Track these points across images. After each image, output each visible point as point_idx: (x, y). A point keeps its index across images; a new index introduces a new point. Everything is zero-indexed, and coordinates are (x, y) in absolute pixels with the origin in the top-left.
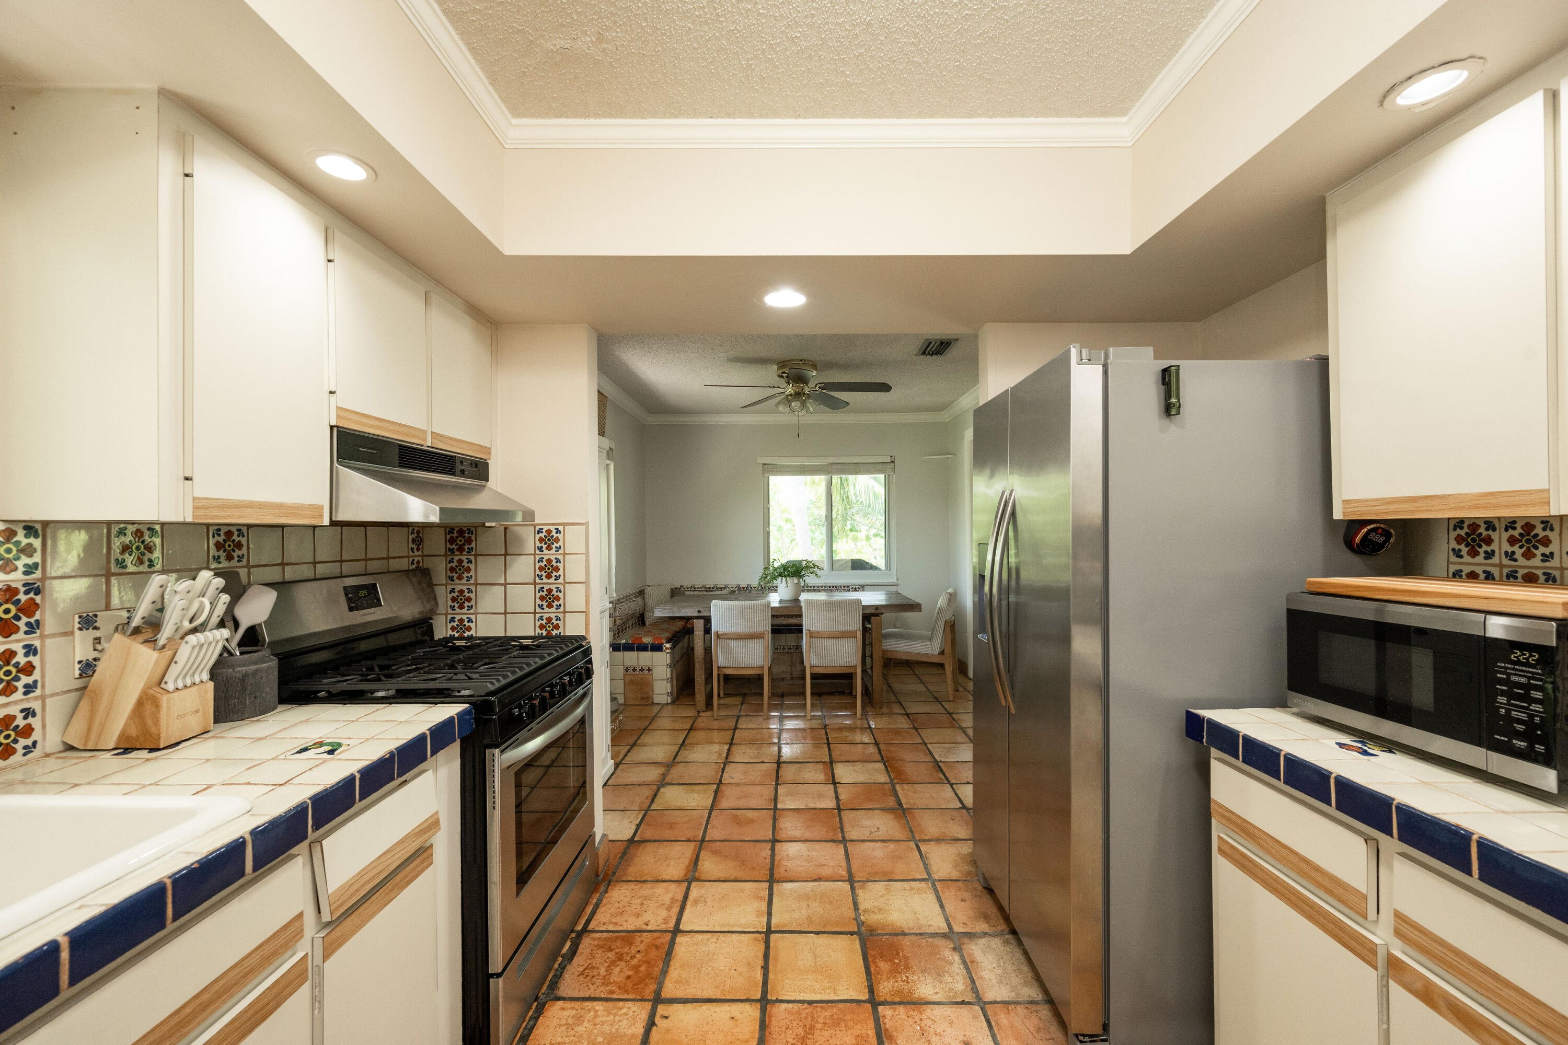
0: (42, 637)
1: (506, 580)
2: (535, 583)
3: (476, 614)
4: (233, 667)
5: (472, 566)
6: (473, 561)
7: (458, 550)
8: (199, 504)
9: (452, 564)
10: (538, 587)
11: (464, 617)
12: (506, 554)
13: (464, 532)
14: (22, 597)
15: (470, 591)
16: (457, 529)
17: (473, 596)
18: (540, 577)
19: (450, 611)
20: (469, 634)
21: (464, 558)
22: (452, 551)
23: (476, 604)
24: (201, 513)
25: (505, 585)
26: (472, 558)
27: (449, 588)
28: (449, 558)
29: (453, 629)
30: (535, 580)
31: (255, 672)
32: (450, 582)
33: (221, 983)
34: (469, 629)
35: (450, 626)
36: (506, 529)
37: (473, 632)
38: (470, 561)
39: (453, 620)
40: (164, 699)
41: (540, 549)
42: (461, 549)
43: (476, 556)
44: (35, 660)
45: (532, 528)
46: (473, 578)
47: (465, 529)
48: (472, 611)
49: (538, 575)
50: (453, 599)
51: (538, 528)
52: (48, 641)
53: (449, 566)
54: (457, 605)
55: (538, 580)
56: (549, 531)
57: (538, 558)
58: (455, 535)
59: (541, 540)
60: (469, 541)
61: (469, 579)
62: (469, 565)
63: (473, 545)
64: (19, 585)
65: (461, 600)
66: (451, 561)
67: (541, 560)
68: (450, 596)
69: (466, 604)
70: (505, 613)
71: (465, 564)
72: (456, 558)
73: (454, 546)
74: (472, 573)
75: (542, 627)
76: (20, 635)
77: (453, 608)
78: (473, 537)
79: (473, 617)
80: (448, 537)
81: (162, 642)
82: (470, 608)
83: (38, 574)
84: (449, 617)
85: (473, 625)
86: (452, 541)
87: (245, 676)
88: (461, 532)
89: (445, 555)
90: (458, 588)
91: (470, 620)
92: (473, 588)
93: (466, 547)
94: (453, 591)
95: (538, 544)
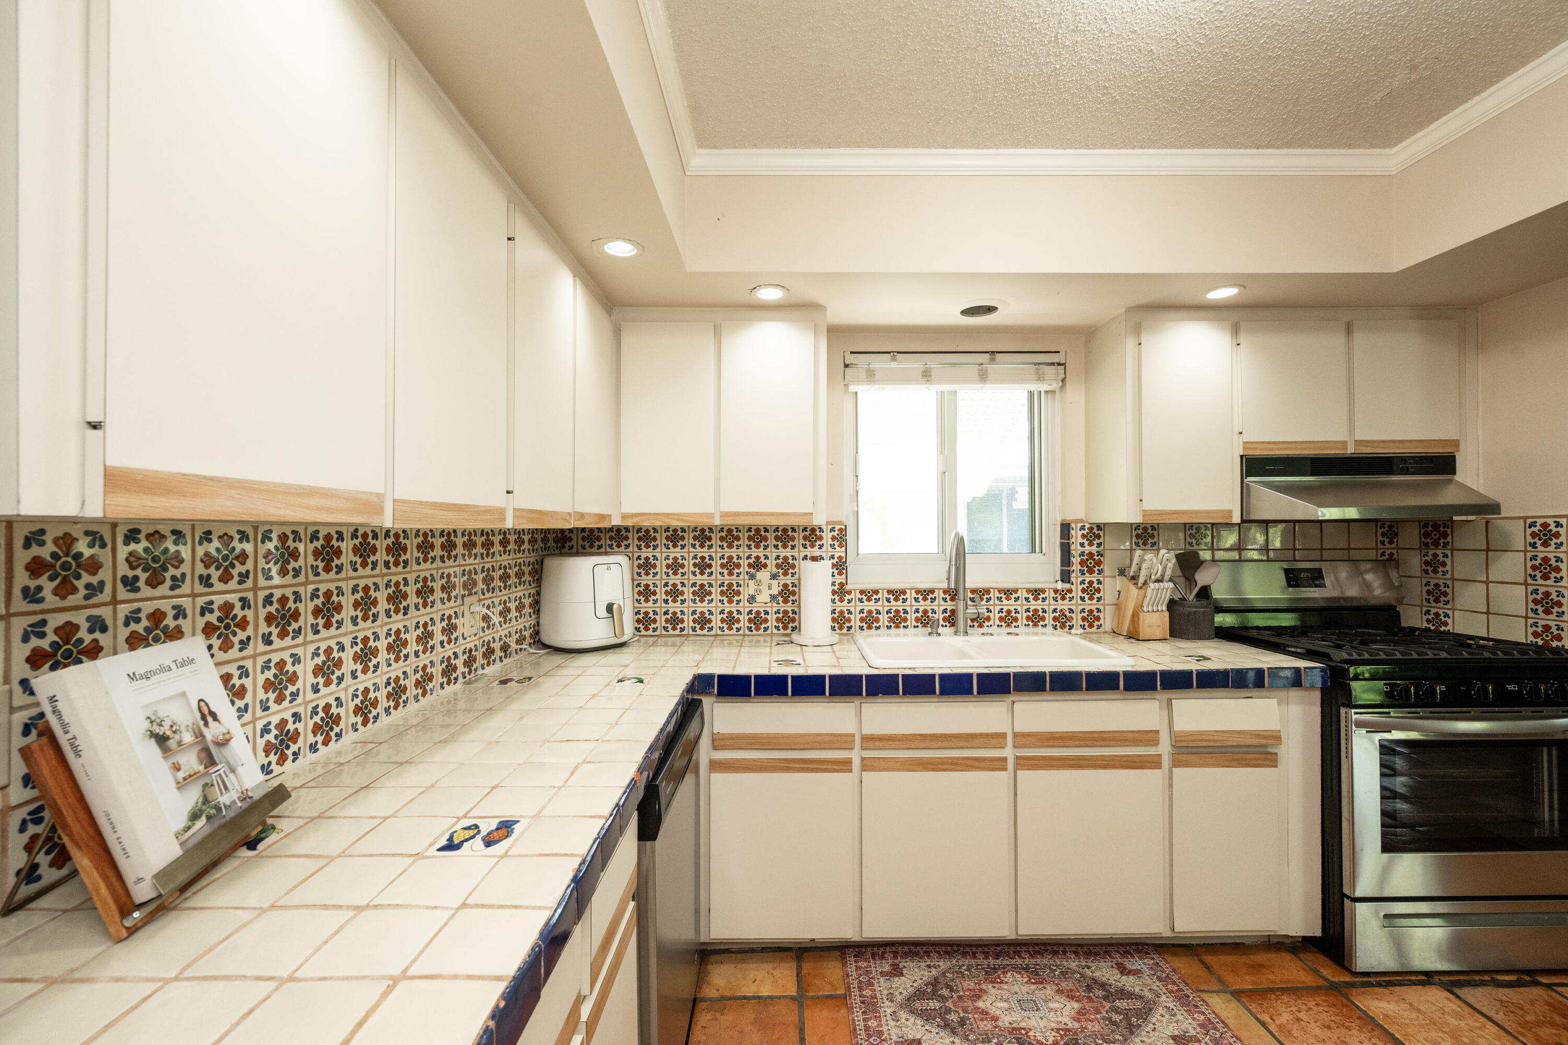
0: (1104, 577)
1: (1488, 577)
2: (1526, 584)
3: (1453, 610)
4: (1184, 606)
5: (1448, 561)
6: (1450, 555)
7: (1432, 544)
8: (1145, 513)
9: (1426, 558)
10: (1530, 589)
11: (1441, 611)
12: (1488, 550)
13: (1440, 526)
14: (1096, 557)
15: (1446, 586)
16: (1431, 523)
17: (1449, 591)
18: (1534, 578)
19: (1425, 603)
20: (1446, 629)
21: (1439, 552)
22: (1426, 544)
23: (1453, 599)
24: (1147, 518)
25: (1487, 583)
26: (1449, 553)
27: (1424, 581)
28: (1423, 552)
29: (1428, 621)
30: (1526, 580)
31: (1196, 612)
32: (1424, 575)
33: (1111, 735)
34: (1446, 624)
35: (1425, 618)
36: (1487, 523)
37: (1450, 628)
38: (1446, 556)
39: (1428, 612)
40: (1141, 615)
41: (1533, 545)
42: (1436, 544)
43: (1452, 550)
44: (1101, 587)
45: (1522, 521)
46: (1450, 572)
47: (1440, 523)
48: (1448, 606)
49: (1530, 575)
50: (1429, 592)
51: (1529, 521)
52: (1106, 579)
53: (1424, 559)
54: (1432, 599)
55: (1530, 581)
56: (1545, 525)
57: (1529, 555)
58: (1430, 529)
59: (1534, 535)
60: (1445, 535)
61: (1444, 573)
62: (1445, 559)
63: (1449, 539)
64: (1094, 552)
65: (1437, 594)
66: (1426, 555)
67: (1534, 558)
68: (1425, 589)
69: (1442, 598)
70: (1488, 613)
71: (1441, 558)
72: (1431, 552)
73: (1428, 540)
74: (1448, 568)
75: (1535, 634)
76: (1095, 575)
77: (1428, 601)
78: (1449, 531)
79: (1450, 612)
80: (1422, 531)
81: (1140, 585)
82: (1447, 602)
83: (1102, 548)
84: (1424, 609)
85: (1450, 621)
86: (1427, 535)
87: (1190, 613)
88: (1436, 526)
89: (1420, 549)
90: (1433, 582)
91: (1446, 615)
92: (1450, 583)
93: (1442, 541)
94: (1428, 584)
95: (1530, 539)
